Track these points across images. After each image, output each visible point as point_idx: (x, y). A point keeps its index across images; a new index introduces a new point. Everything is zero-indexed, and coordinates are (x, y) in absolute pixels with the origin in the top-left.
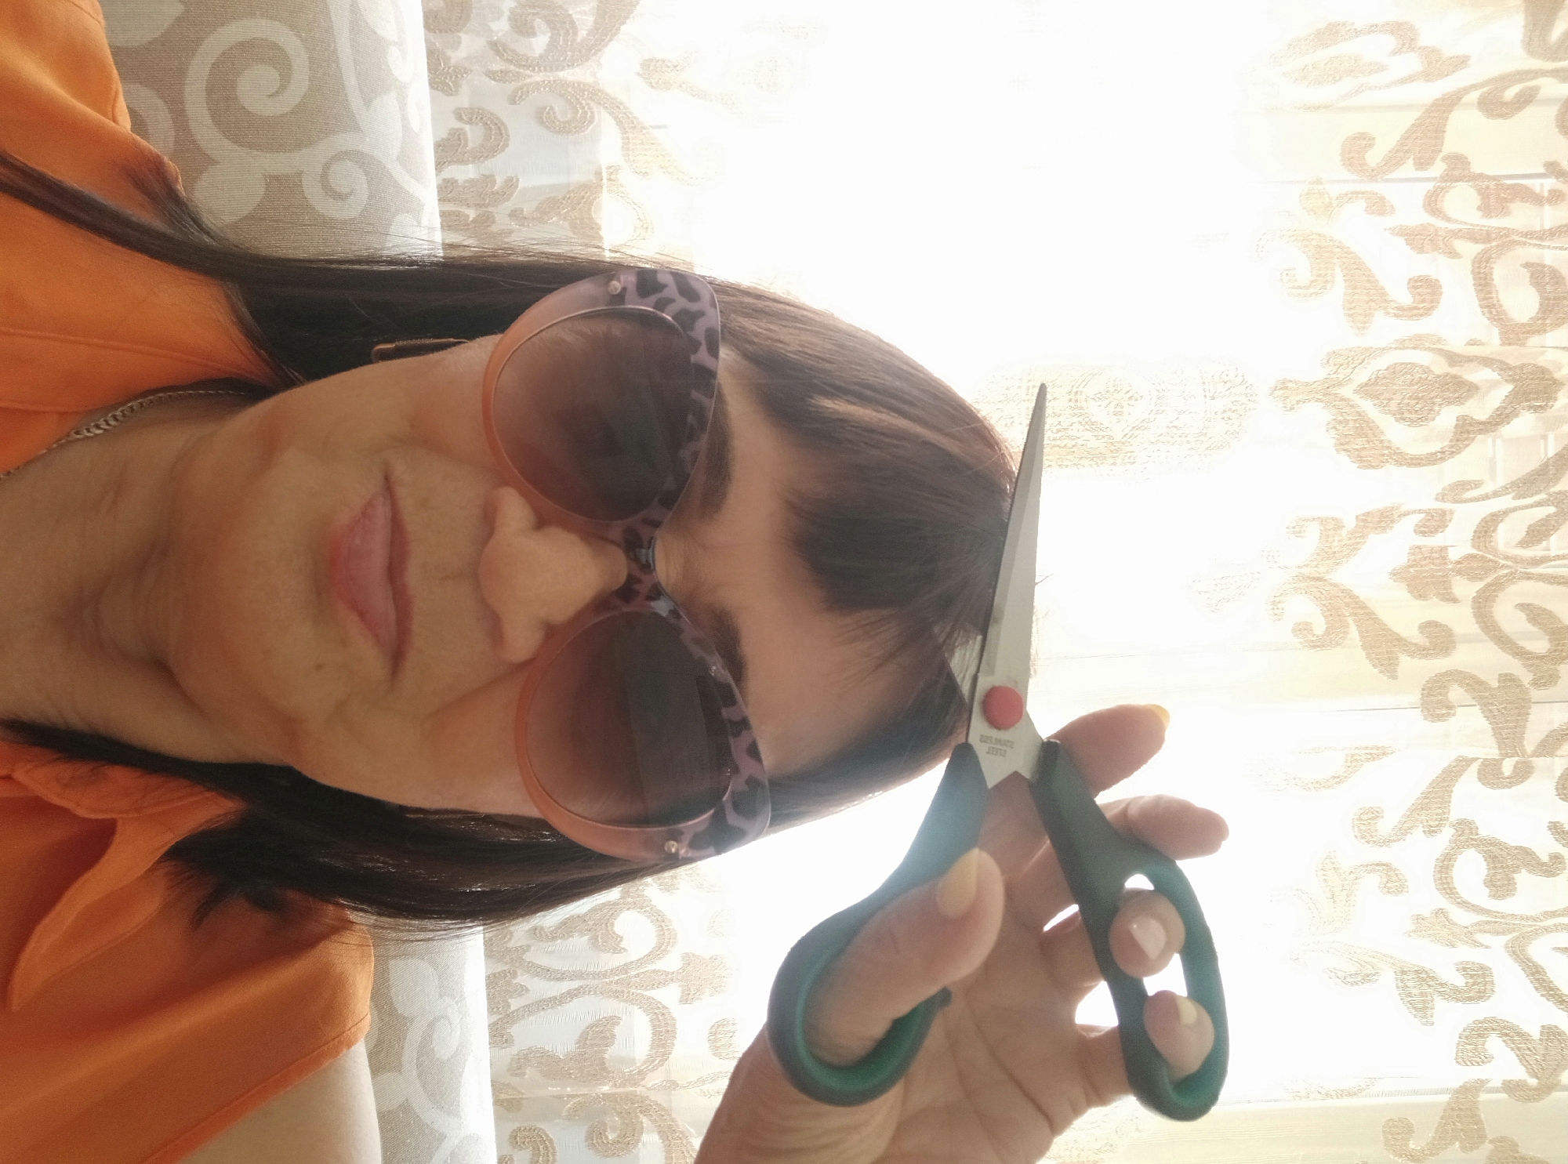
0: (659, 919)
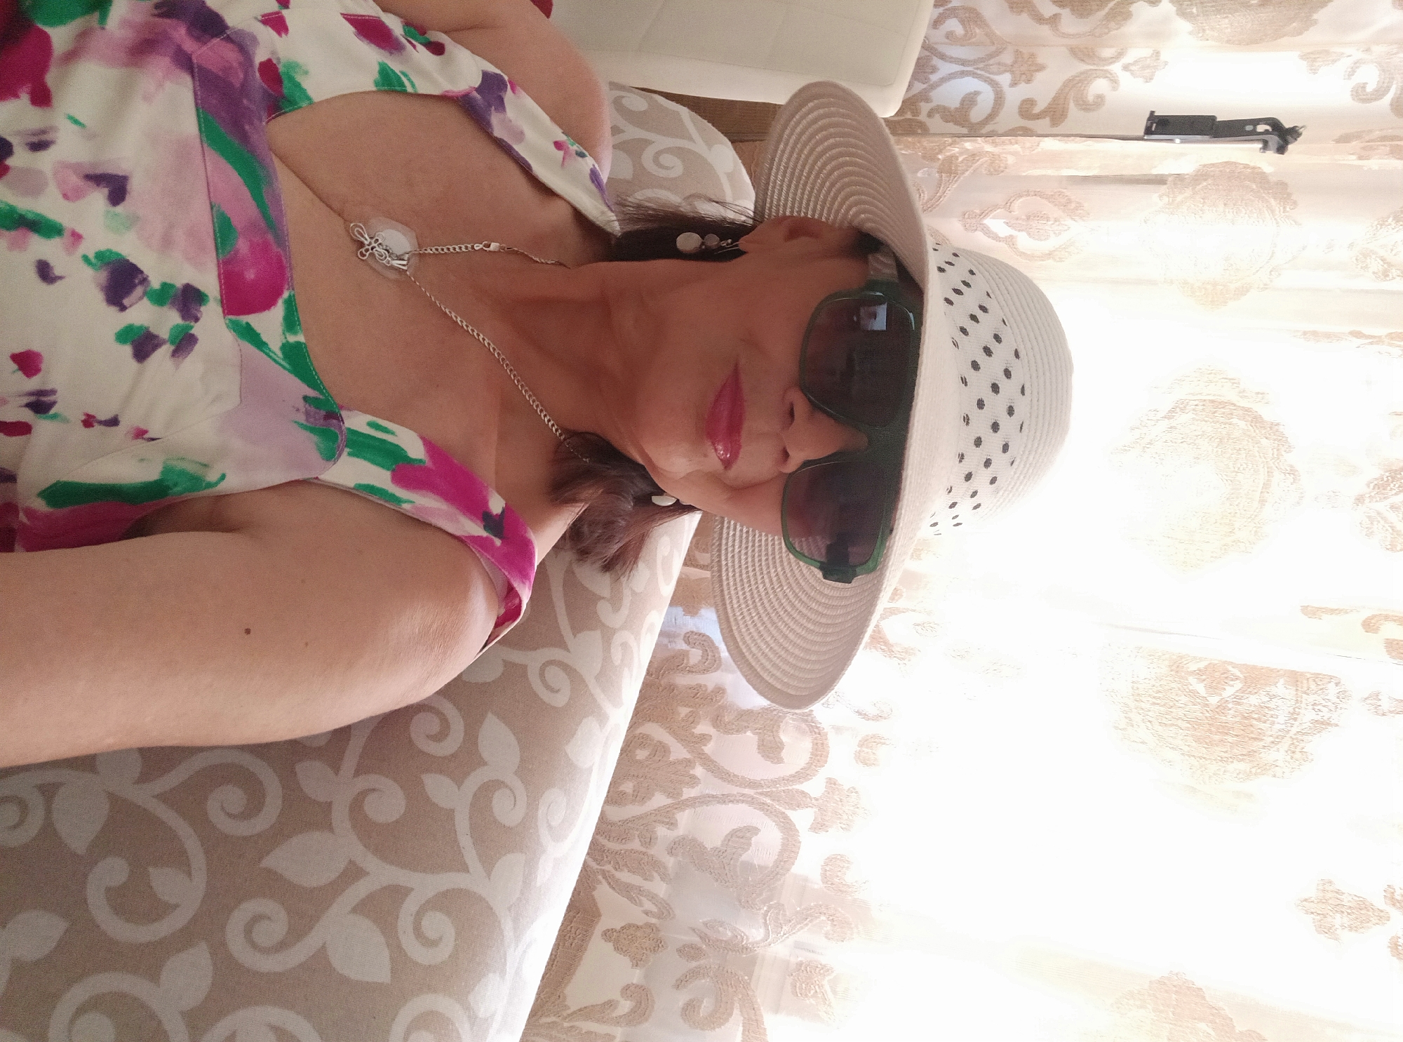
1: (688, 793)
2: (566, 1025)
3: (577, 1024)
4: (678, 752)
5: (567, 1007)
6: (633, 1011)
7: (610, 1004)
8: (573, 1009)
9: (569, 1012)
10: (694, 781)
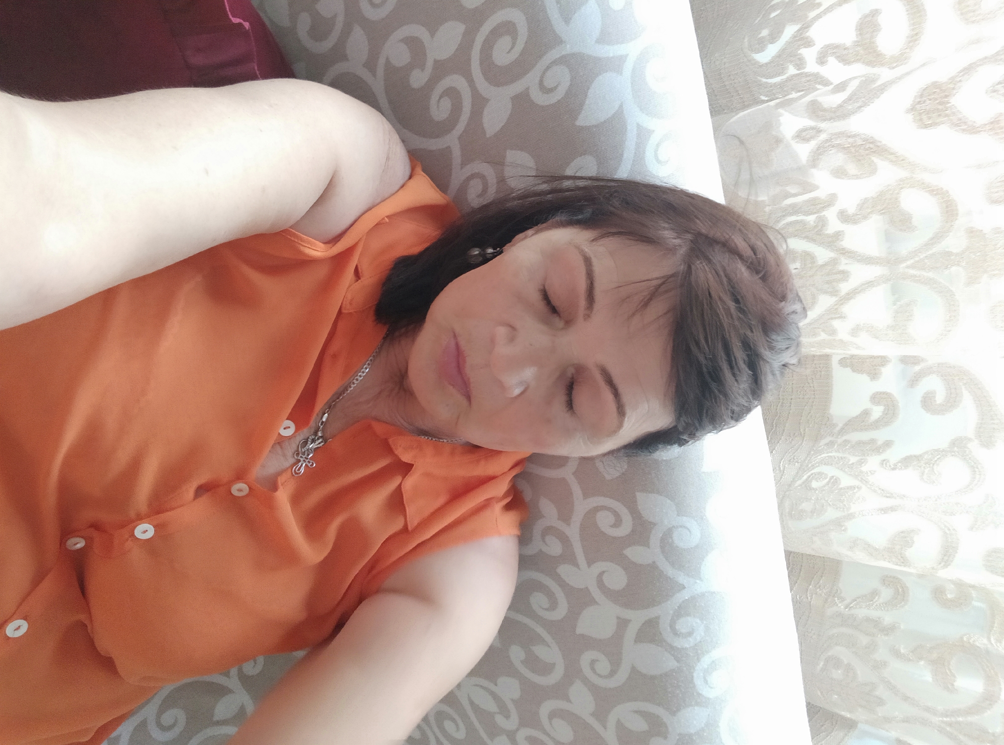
0: (975, 468)
1: (845, 287)
2: (840, 441)
3: (848, 437)
4: (822, 254)
5: (836, 425)
7: (866, 413)
9: (838, 428)
10: (845, 275)
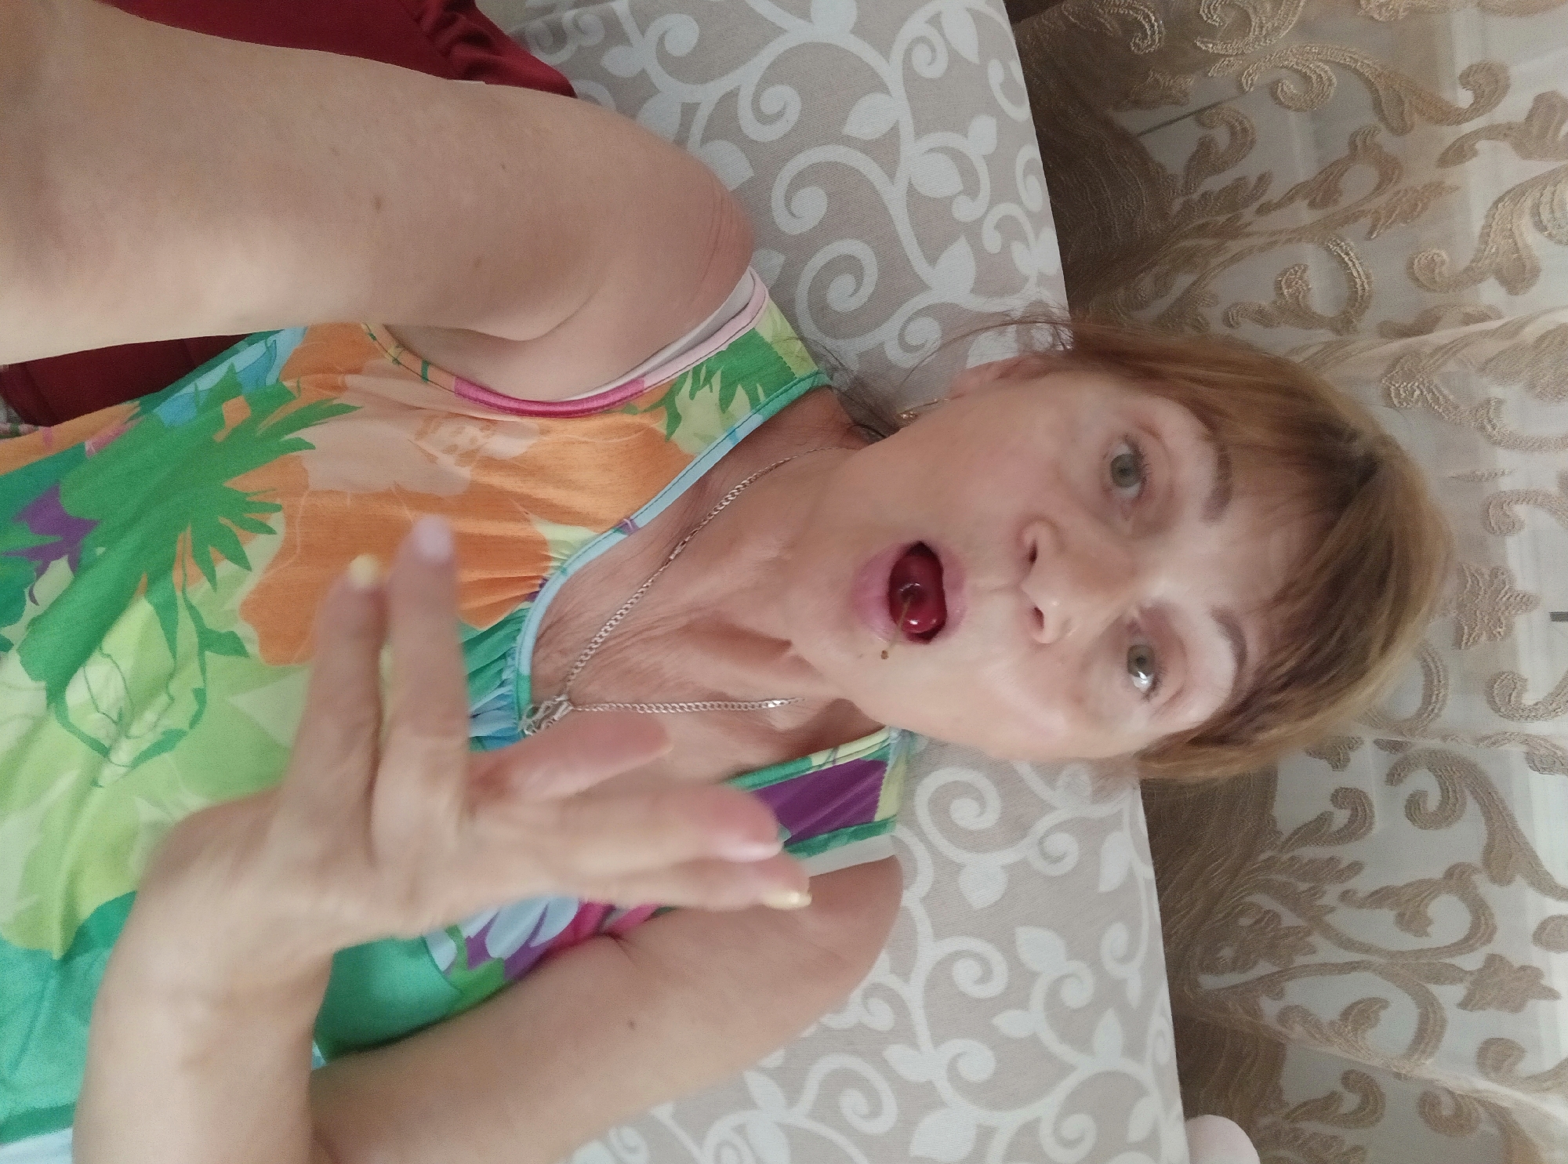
0: (1480, 911)
2: (1286, 857)
3: (1296, 853)
5: (1280, 833)
6: (1351, 821)
7: (1323, 819)
8: (1286, 835)
9: (1283, 838)
